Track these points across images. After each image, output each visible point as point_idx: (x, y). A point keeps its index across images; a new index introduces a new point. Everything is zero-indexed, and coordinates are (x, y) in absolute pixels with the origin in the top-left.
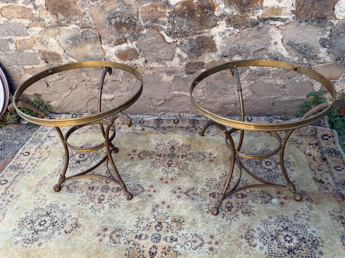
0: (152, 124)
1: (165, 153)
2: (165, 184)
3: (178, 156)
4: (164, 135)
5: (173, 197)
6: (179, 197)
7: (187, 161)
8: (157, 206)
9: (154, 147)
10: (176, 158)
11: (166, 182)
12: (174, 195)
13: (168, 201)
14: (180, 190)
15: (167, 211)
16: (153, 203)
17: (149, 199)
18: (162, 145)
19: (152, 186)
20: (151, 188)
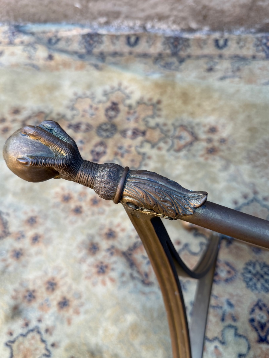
1: (91, 122)
2: (72, 217)
3: (124, 133)
4: (96, 74)
5: (85, 267)
6: (102, 269)
7: (147, 149)
8: (31, 296)
9: (66, 102)
10: (117, 136)
11: (78, 211)
12: (91, 260)
13: (69, 280)
14: (111, 242)
15: (57, 318)
16: (21, 284)
17: (11, 269)
18: (89, 101)
19: (32, 221)
20: (27, 228)
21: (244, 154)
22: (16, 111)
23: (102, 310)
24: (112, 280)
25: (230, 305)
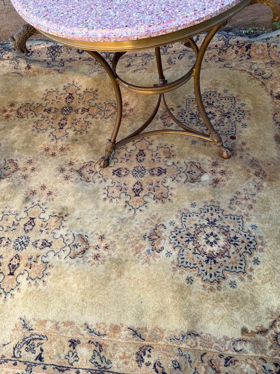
0: (44, 57)
1: (57, 107)
2: (51, 158)
3: (77, 111)
5: (58, 178)
6: (67, 178)
7: (90, 119)
8: (34, 193)
9: (41, 96)
10: (73, 113)
11: (53, 155)
12: (61, 175)
13: (51, 184)
14: (71, 167)
15: (47, 199)
16: (28, 189)
17: (22, 183)
18: (55, 93)
19: (30, 162)
20: (28, 165)
21: (142, 116)
22: (12, 105)
23: (68, 193)
24: (72, 182)
25: (125, 184)
